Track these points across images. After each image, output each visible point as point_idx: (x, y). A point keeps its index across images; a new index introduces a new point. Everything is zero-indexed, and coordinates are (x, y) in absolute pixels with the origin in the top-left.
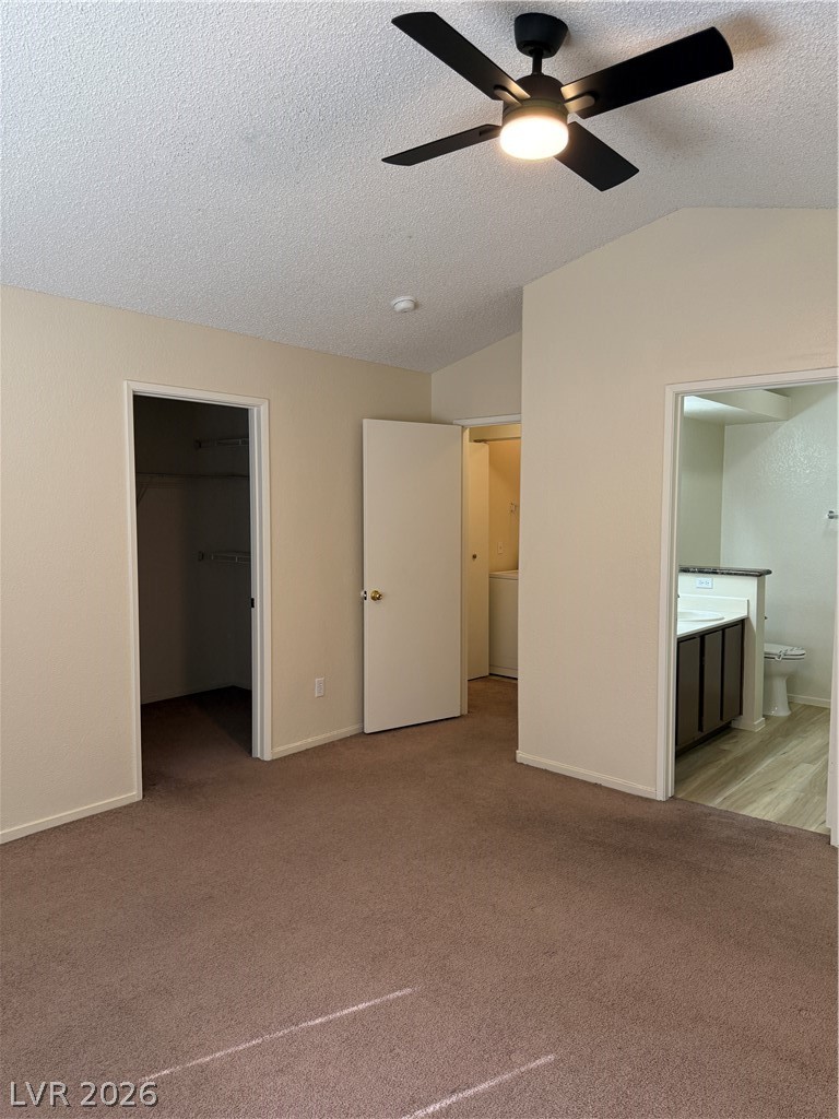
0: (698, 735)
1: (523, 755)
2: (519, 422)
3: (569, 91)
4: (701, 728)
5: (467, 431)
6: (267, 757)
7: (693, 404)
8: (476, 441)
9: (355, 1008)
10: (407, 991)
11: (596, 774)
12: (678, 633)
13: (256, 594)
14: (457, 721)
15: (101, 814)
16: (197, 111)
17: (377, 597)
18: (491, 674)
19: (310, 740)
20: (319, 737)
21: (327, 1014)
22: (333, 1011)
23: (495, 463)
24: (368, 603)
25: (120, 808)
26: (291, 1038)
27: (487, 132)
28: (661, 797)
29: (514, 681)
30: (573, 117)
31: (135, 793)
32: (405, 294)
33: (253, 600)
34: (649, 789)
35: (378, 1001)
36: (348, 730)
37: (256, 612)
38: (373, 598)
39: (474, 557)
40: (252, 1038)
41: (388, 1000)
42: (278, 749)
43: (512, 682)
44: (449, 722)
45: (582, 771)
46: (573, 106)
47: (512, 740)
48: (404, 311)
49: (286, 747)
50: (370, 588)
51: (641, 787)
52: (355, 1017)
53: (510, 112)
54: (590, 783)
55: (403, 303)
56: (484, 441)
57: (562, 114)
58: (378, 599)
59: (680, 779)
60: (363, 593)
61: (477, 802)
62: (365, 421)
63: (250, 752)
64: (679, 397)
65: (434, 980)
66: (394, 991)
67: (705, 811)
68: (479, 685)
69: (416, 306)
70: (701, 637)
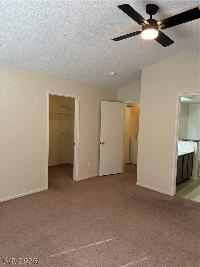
0: (181, 180)
1: (138, 183)
2: (140, 102)
3: (159, 23)
4: (182, 178)
5: (126, 104)
6: (77, 180)
7: (183, 99)
8: (127, 107)
9: (99, 243)
10: (111, 239)
11: (156, 189)
12: (178, 155)
13: (75, 142)
14: (121, 174)
15: (38, 192)
16: (68, 28)
17: (103, 144)
18: (129, 163)
19: (86, 177)
20: (89, 176)
21: (92, 243)
22: (94, 243)
23: (132, 112)
24: (101, 145)
25: (43, 191)
26: (84, 249)
27: (138, 33)
28: (172, 195)
29: (136, 165)
30: (160, 29)
31: (46, 188)
32: (113, 71)
33: (74, 143)
34: (169, 193)
35: (105, 241)
36: (96, 175)
37: (75, 146)
38: (102, 144)
39: (126, 134)
40: (75, 248)
41: (107, 241)
42: (79, 179)
43: (135, 166)
44: (119, 174)
45: (153, 188)
46: (159, 27)
47: (135, 179)
48: (113, 75)
49: (81, 178)
50: (101, 141)
51: (167, 192)
52: (99, 245)
53: (144, 28)
54: (154, 191)
55: (112, 73)
56: (130, 107)
57: (157, 28)
58: (104, 144)
59: (177, 191)
60: (100, 143)
61: (127, 194)
62: (102, 101)
63: (73, 179)
64: (180, 97)
65: (118, 237)
66: (108, 239)
67: (183, 199)
68: (127, 166)
69: (116, 74)
70: (183, 156)
